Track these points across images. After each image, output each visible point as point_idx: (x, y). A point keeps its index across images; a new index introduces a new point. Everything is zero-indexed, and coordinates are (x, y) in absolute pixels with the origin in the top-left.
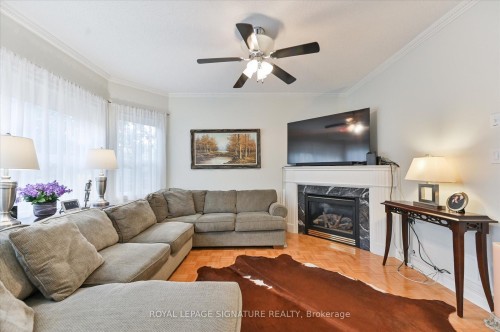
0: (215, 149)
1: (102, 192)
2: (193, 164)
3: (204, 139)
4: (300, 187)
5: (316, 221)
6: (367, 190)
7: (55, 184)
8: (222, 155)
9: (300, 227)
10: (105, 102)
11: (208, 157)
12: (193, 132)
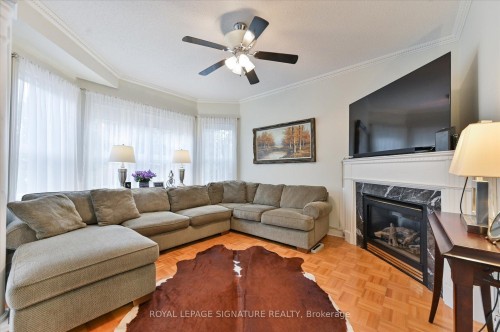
0: (272, 144)
1: (182, 179)
2: (255, 160)
3: (264, 136)
4: (358, 185)
5: (378, 234)
6: (439, 193)
7: (150, 172)
8: (278, 150)
9: (358, 237)
10: (193, 118)
11: (267, 153)
12: (255, 131)
